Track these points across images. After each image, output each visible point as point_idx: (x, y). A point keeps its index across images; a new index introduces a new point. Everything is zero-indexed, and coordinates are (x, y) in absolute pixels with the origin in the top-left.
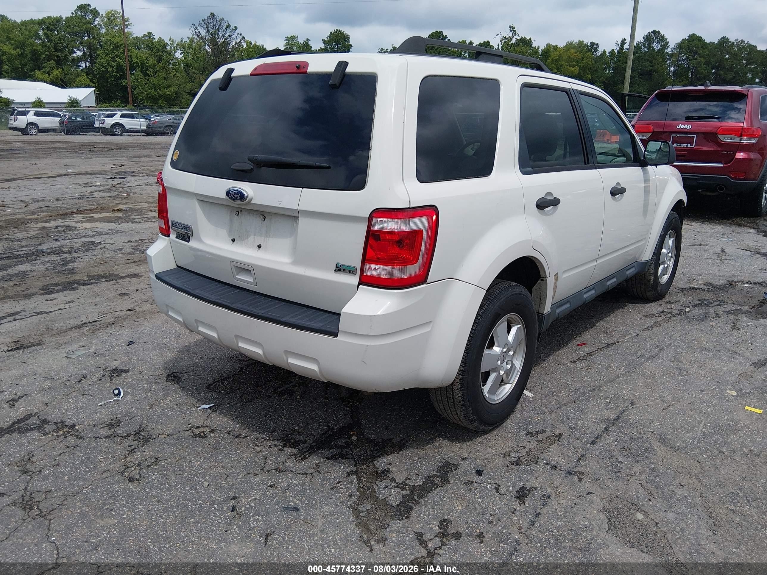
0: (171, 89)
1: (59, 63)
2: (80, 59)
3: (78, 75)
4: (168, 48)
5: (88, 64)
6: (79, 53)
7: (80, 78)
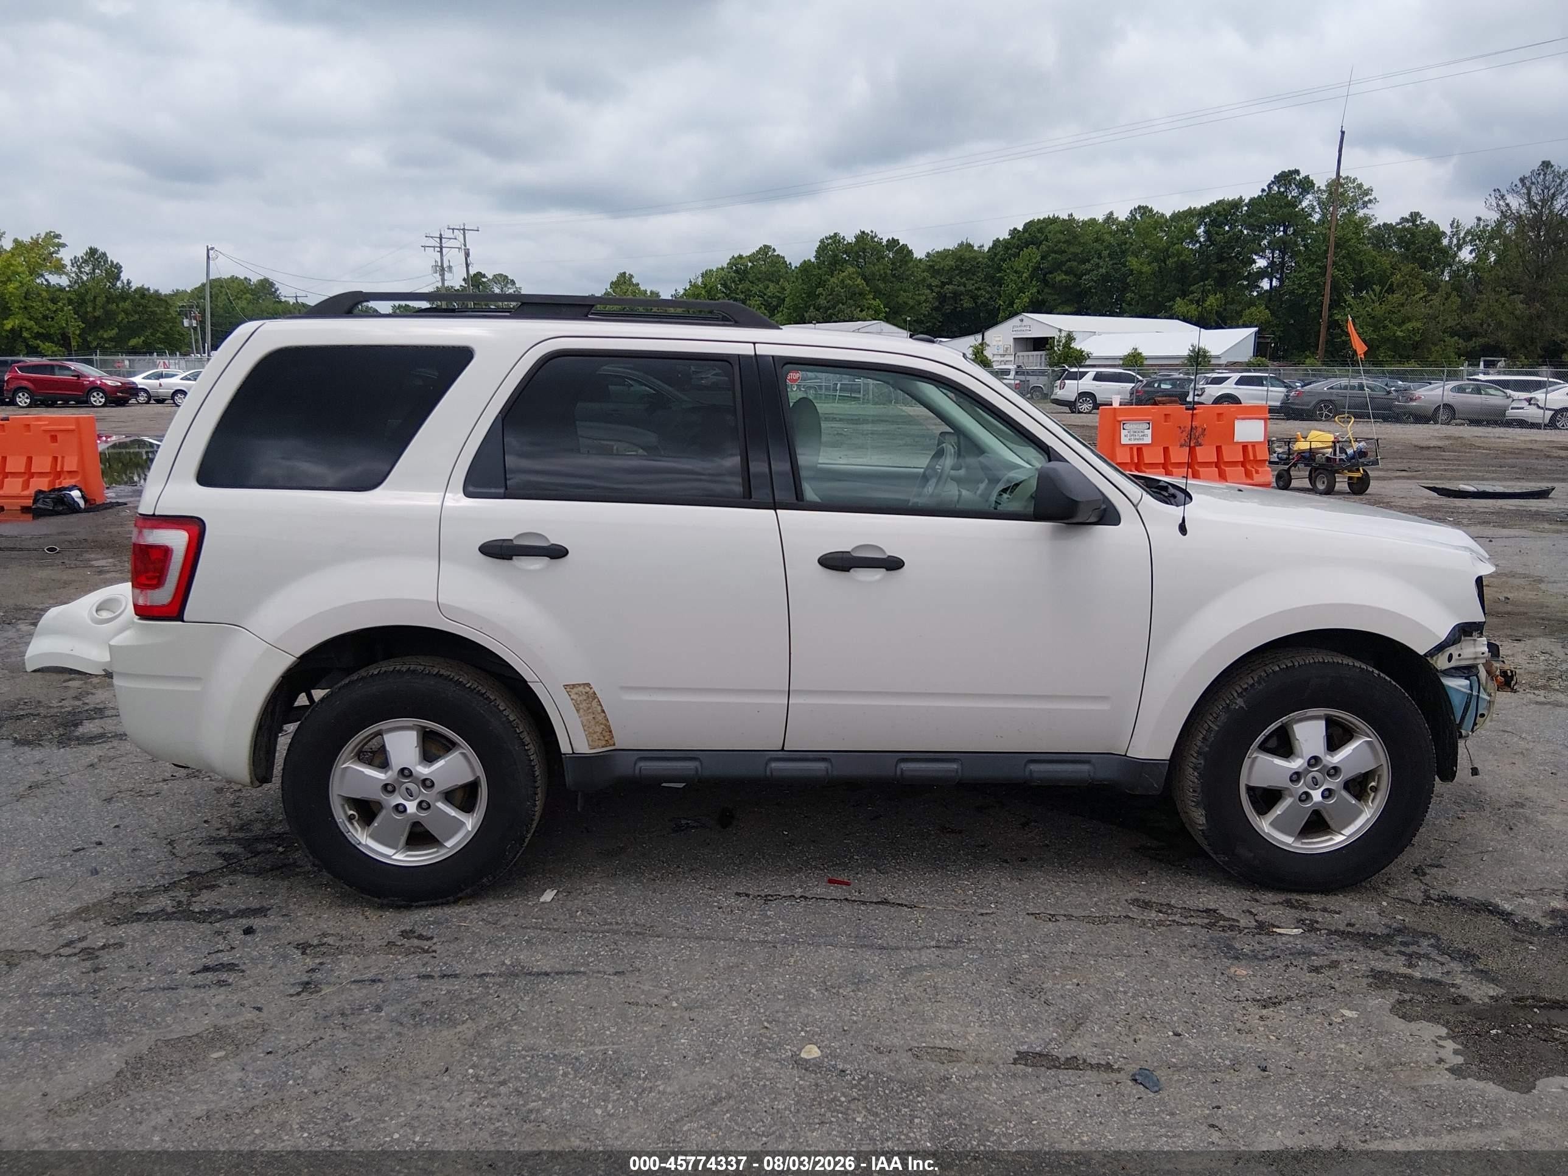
0: (1409, 326)
1: (1223, 281)
2: (1262, 273)
3: (1252, 303)
4: (1445, 242)
5: (1275, 283)
6: (1261, 263)
7: (1253, 309)
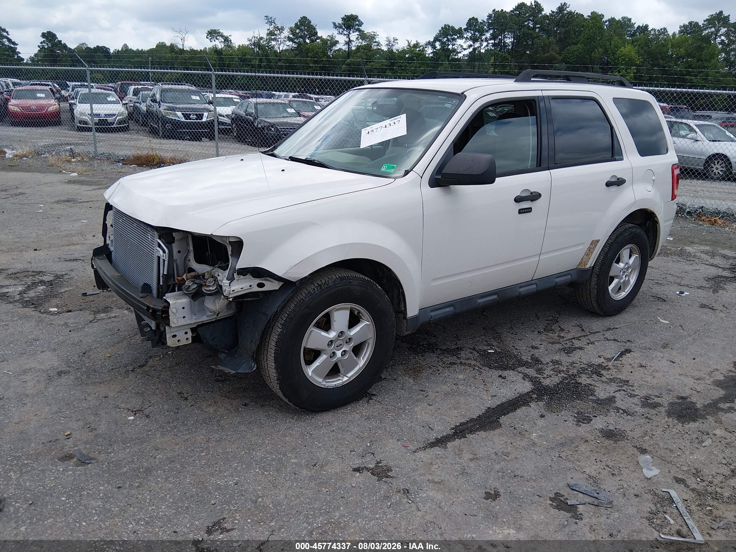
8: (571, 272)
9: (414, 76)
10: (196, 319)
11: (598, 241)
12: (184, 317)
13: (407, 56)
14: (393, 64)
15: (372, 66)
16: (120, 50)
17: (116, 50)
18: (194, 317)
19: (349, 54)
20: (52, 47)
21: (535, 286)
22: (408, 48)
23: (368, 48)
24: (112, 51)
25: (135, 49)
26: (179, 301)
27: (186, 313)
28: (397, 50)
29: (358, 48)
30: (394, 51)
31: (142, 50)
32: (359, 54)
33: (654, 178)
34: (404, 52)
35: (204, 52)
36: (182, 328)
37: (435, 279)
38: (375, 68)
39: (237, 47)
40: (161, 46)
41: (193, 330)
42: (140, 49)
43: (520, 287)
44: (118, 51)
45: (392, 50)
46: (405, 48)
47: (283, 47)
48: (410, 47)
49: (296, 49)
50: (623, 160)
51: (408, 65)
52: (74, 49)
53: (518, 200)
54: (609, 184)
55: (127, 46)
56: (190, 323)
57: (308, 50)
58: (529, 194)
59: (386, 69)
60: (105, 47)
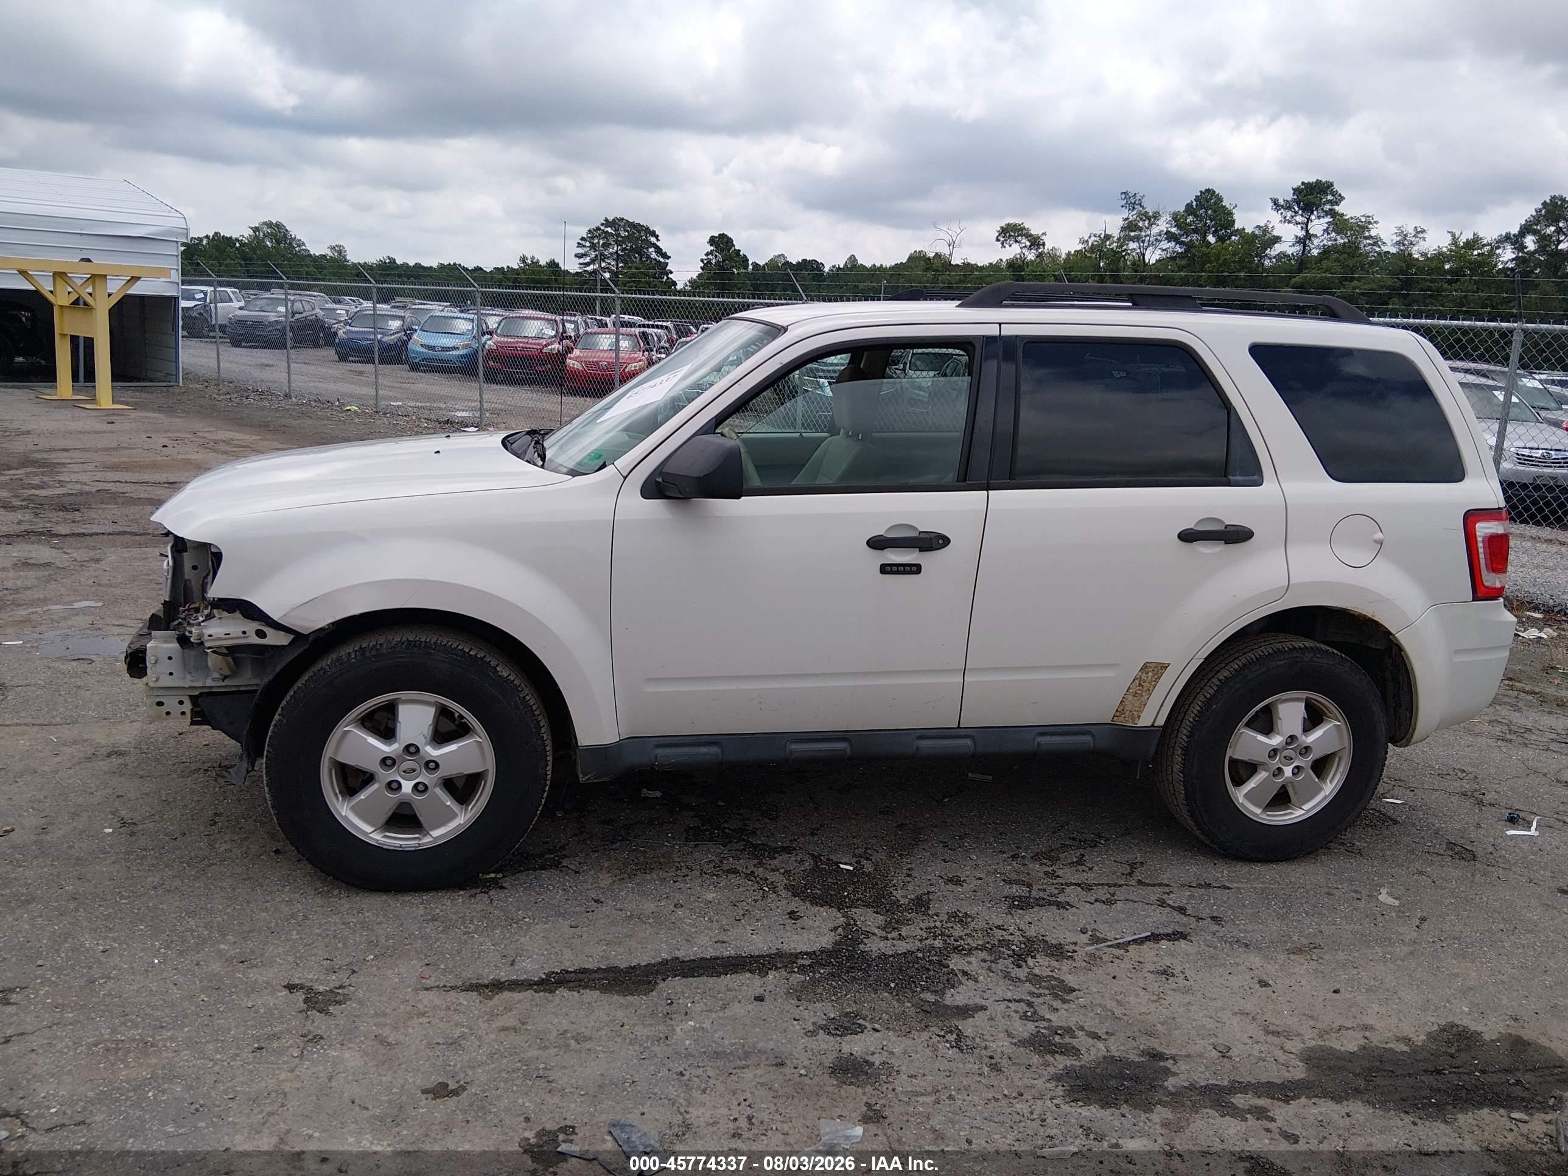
8: (1093, 729)
9: (1458, 311)
10: (192, 681)
11: (1165, 667)
12: (171, 674)
13: (1447, 267)
14: (1408, 284)
15: (1354, 288)
16: (842, 266)
17: (834, 267)
18: (189, 677)
19: (1303, 262)
20: (724, 261)
21: (969, 742)
22: (1451, 250)
23: (1351, 250)
24: (827, 269)
25: (868, 265)
26: (165, 645)
27: (175, 666)
28: (1424, 254)
29: (1326, 252)
30: (1416, 256)
31: (882, 266)
32: (1325, 263)
33: (1379, 536)
34: (1440, 257)
35: (994, 267)
36: (174, 692)
37: (650, 680)
38: (1363, 294)
39: (1064, 256)
40: (917, 259)
41: (193, 698)
42: (878, 265)
43: (920, 738)
44: (839, 269)
45: (1410, 255)
46: (1445, 249)
47: (1152, 256)
48: (1457, 246)
49: (1181, 256)
50: (1259, 483)
51: (1446, 286)
52: (764, 266)
53: (877, 543)
54: (1188, 537)
55: (856, 260)
56: (182, 685)
57: (1206, 258)
58: (916, 534)
59: (1390, 296)
60: (816, 261)
